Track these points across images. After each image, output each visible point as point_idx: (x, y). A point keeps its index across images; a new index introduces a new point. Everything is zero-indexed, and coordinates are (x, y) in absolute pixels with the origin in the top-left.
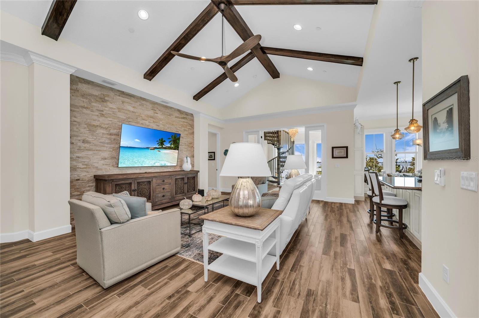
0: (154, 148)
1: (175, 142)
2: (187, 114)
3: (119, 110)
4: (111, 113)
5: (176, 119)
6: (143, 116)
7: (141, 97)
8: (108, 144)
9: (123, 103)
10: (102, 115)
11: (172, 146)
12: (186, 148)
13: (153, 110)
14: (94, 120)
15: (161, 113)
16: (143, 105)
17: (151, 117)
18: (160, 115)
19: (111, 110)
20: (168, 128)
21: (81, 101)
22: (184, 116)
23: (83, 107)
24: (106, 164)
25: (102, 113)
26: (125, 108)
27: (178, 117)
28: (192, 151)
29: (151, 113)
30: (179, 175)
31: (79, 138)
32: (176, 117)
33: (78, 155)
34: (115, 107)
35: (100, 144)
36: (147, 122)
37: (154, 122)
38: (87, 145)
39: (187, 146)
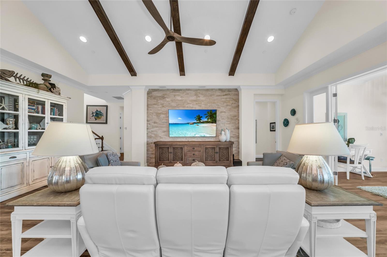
0: (193, 123)
1: (212, 116)
2: (229, 90)
3: (172, 101)
4: (167, 104)
5: (218, 97)
6: (188, 101)
7: (186, 89)
8: (166, 123)
9: (175, 96)
10: (163, 106)
11: (210, 120)
12: (229, 121)
13: (195, 95)
14: (159, 110)
15: (203, 96)
16: (188, 94)
17: (194, 101)
18: (202, 98)
19: (167, 102)
20: (209, 106)
21: (153, 102)
22: (227, 93)
23: (154, 104)
24: (165, 135)
25: (163, 105)
26: (176, 99)
27: (219, 96)
28: (237, 123)
29: (194, 98)
30: (209, 145)
31: (153, 121)
32: (217, 96)
33: (153, 130)
34: (170, 100)
35: (162, 123)
36: (191, 105)
37: (196, 104)
38: (156, 125)
39: (230, 119)
